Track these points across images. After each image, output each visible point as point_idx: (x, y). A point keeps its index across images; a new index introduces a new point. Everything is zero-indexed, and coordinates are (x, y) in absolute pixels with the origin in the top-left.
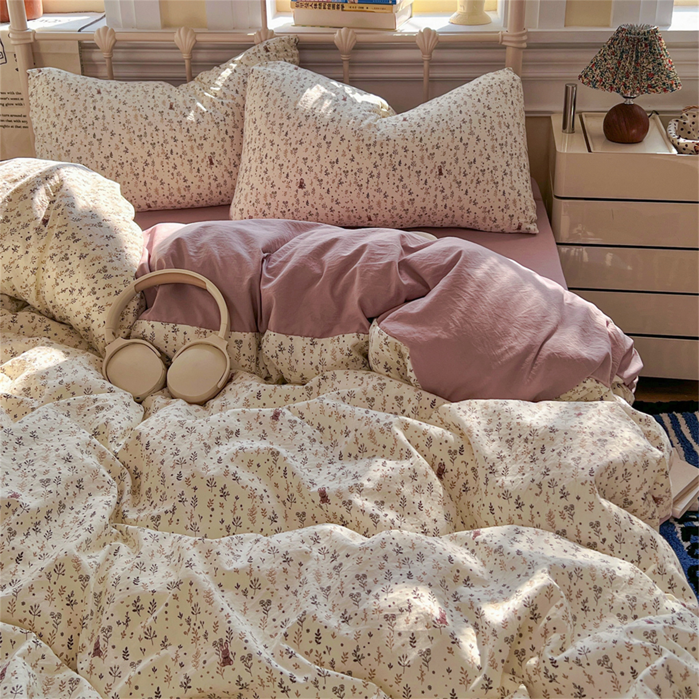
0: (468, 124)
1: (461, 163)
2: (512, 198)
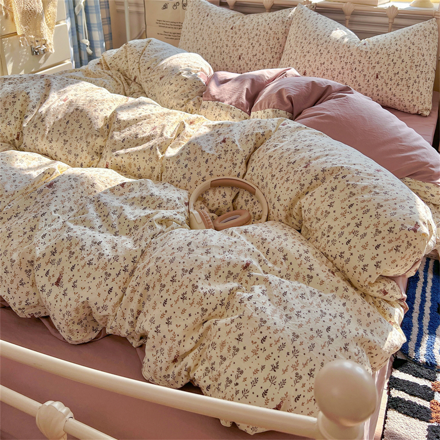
0: (399, 52)
1: (390, 73)
2: (416, 96)
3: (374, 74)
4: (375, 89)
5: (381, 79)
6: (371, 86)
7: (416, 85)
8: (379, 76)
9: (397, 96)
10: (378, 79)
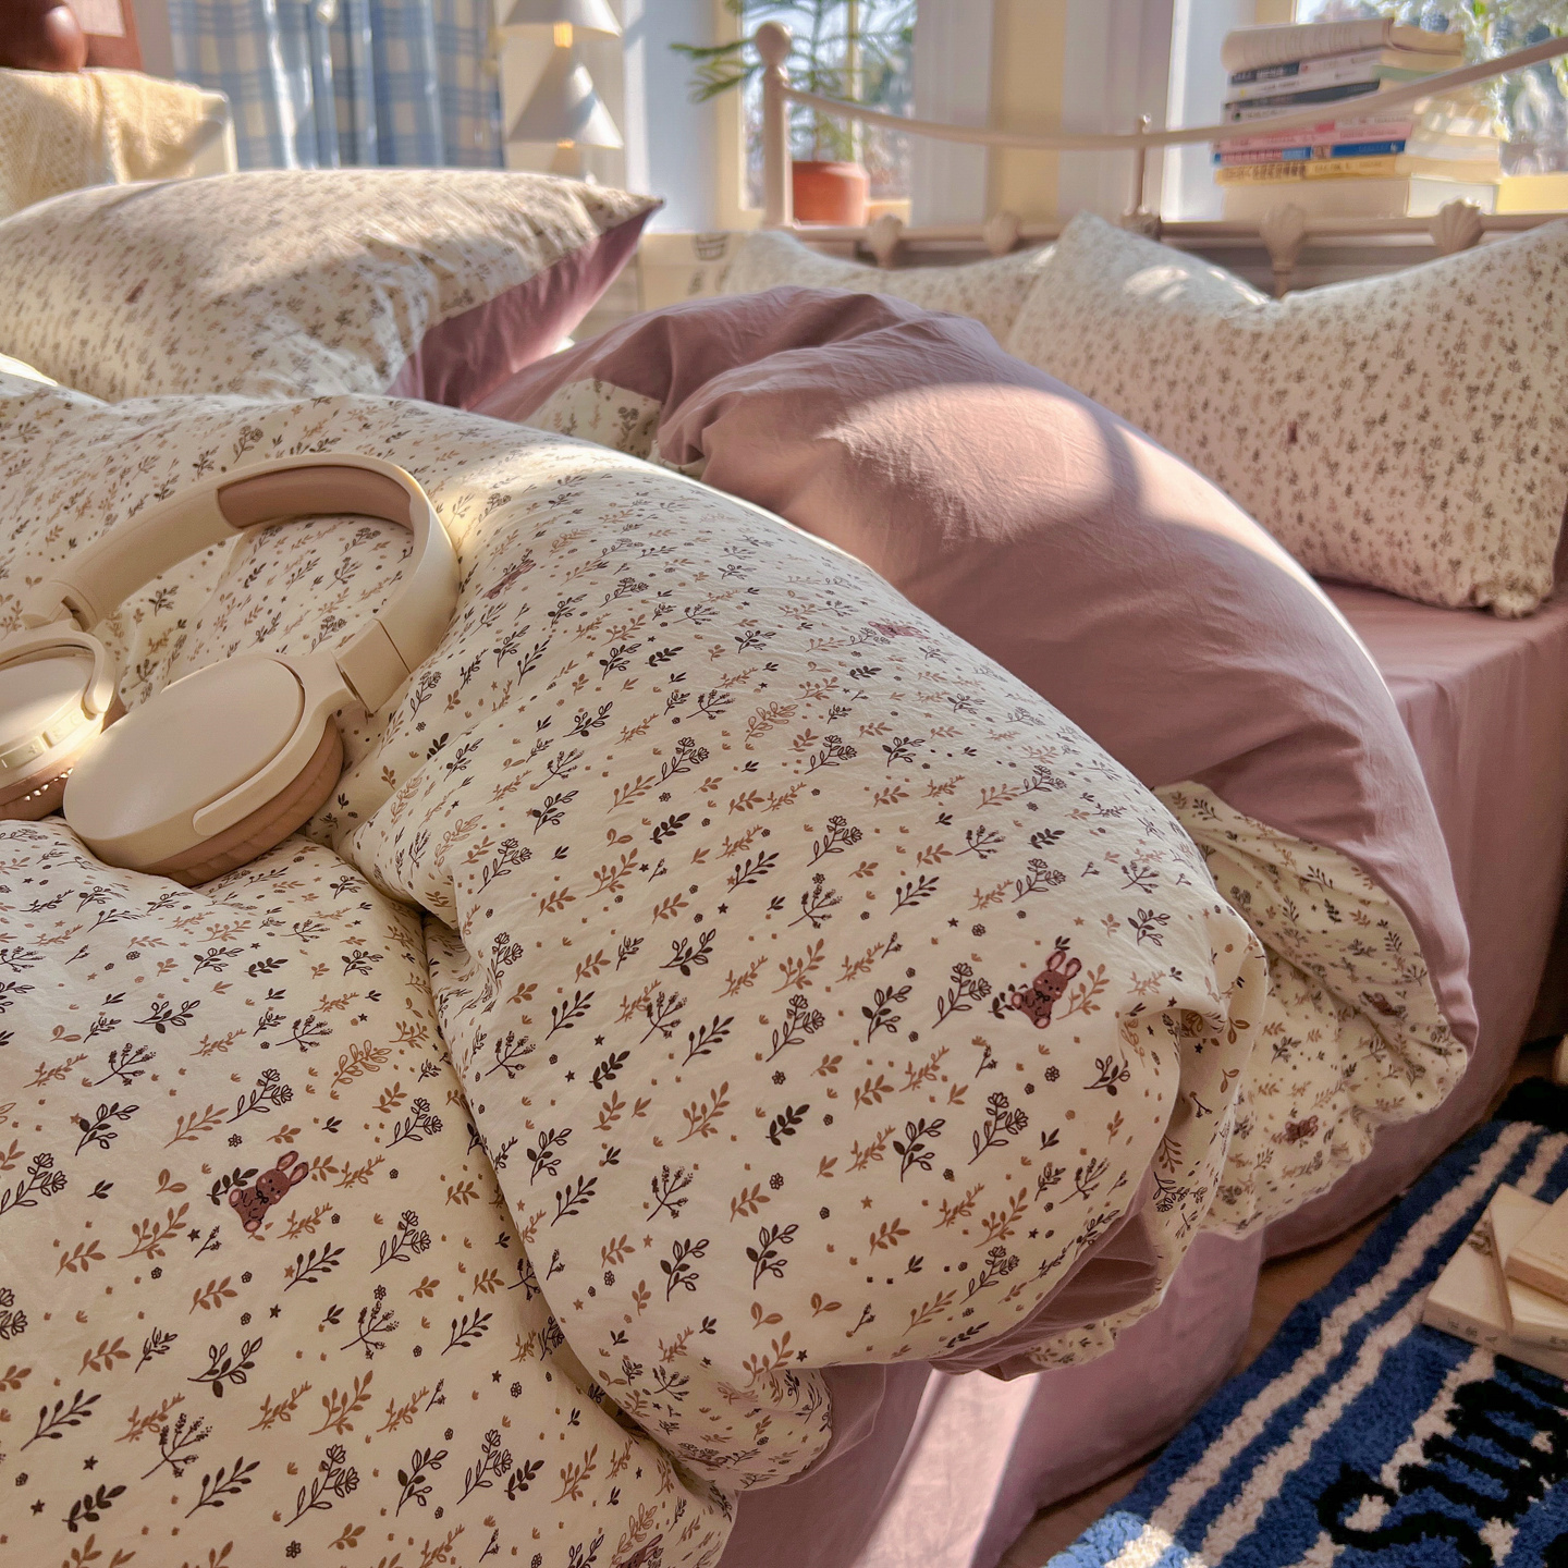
1: (1347, 417)
2: (1463, 518)
3: (1280, 425)
4: (1287, 492)
5: (1308, 446)
6: (1269, 476)
7: (1464, 473)
8: (1302, 436)
9: (1380, 523)
10: (1296, 448)
